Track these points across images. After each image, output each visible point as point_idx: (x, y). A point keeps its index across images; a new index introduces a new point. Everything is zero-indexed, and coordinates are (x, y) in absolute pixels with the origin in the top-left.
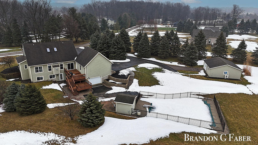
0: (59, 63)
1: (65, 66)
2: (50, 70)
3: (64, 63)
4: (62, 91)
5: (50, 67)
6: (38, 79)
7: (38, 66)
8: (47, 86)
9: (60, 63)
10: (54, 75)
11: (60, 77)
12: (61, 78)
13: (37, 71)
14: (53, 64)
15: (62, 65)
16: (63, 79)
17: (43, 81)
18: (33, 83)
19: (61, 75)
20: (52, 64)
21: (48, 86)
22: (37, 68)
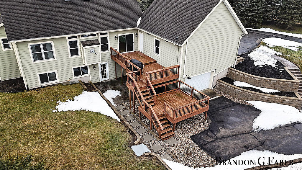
0: (98, 34)
1: (114, 43)
2: (74, 52)
3: (110, 33)
4: (119, 120)
5: (73, 44)
6: (44, 78)
7: (41, 41)
8: (71, 102)
9: (101, 34)
10: (86, 68)
11: (100, 70)
12: (104, 75)
13: (38, 57)
14: (82, 36)
15: (104, 40)
16: (108, 78)
17: (57, 85)
18: (28, 90)
19: (103, 67)
20: (79, 36)
21: (73, 100)
22: (36, 48)
